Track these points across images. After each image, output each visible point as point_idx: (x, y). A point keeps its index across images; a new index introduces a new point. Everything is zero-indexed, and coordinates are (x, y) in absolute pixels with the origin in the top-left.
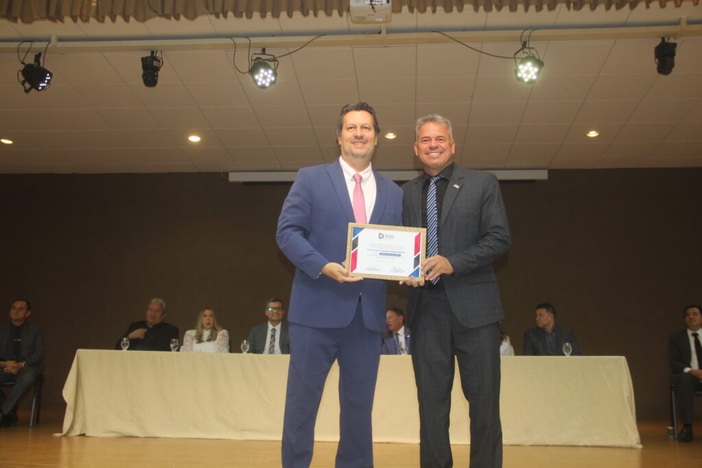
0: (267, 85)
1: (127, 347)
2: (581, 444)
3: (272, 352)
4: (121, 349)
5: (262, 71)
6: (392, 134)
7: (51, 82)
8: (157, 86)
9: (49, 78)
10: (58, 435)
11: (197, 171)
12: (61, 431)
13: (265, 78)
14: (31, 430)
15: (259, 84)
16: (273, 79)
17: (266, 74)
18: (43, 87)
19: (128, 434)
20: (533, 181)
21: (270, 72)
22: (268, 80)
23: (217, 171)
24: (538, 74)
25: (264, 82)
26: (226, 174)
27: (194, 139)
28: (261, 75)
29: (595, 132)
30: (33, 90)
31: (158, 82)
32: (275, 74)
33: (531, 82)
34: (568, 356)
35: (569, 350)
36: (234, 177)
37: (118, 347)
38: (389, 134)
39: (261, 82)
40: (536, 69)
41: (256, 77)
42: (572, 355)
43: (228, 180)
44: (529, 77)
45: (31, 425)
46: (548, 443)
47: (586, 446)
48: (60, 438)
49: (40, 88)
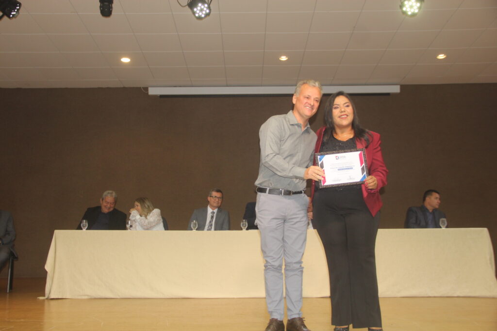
0: (203, 16)
1: (86, 228)
2: (456, 295)
3: (209, 229)
4: (82, 229)
5: (200, 5)
6: (285, 57)
7: (20, 11)
8: (112, 16)
9: (18, 8)
10: (41, 298)
11: (122, 86)
12: (44, 295)
13: (202, 10)
14: (8, 294)
15: (197, 15)
16: (208, 11)
17: (203, 7)
18: (13, 15)
19: (99, 297)
20: (388, 94)
21: (206, 5)
22: (204, 12)
23: (139, 86)
24: (420, 8)
25: (200, 14)
26: (146, 89)
27: (126, 60)
28: (199, 8)
29: (443, 55)
30: (5, 18)
31: (113, 13)
32: (209, 8)
33: (414, 15)
34: (443, 229)
35: (445, 223)
36: (152, 91)
37: (80, 228)
38: (282, 57)
39: (198, 13)
40: (418, 5)
41: (195, 10)
42: (447, 227)
43: (148, 93)
44: (412, 11)
45: (8, 291)
46: (431, 295)
47: (458, 297)
48: (44, 300)
49: (11, 16)
